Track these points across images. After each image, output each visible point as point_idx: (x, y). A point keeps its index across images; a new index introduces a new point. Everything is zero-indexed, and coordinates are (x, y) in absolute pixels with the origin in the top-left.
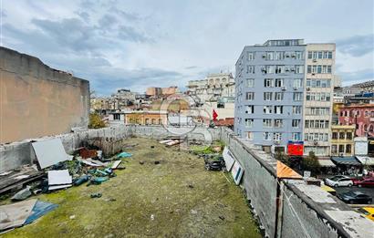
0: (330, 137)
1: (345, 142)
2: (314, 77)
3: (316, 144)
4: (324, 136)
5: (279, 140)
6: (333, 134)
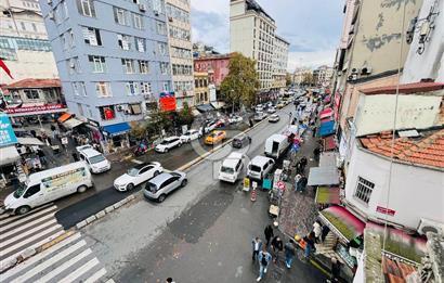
1: (203, 90)
3: (185, 94)
4: (190, 84)
5: (148, 93)
6: (195, 81)
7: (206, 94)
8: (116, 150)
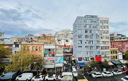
2: (103, 30)
3: (106, 56)
4: (108, 52)
5: (92, 55)
6: (111, 51)
7: (116, 56)
8: (80, 70)
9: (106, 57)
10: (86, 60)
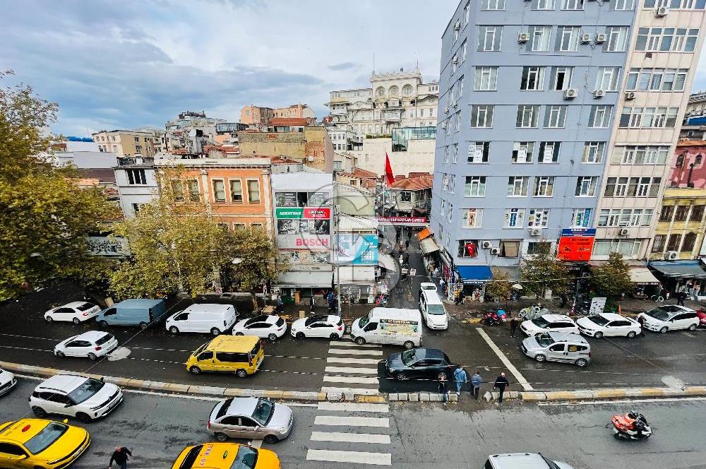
0: (656, 216)
1: (684, 228)
2: (649, 63)
3: (622, 234)
4: (643, 214)
5: (540, 227)
6: (664, 207)
7: (691, 237)
9: (622, 237)
10: (503, 254)
